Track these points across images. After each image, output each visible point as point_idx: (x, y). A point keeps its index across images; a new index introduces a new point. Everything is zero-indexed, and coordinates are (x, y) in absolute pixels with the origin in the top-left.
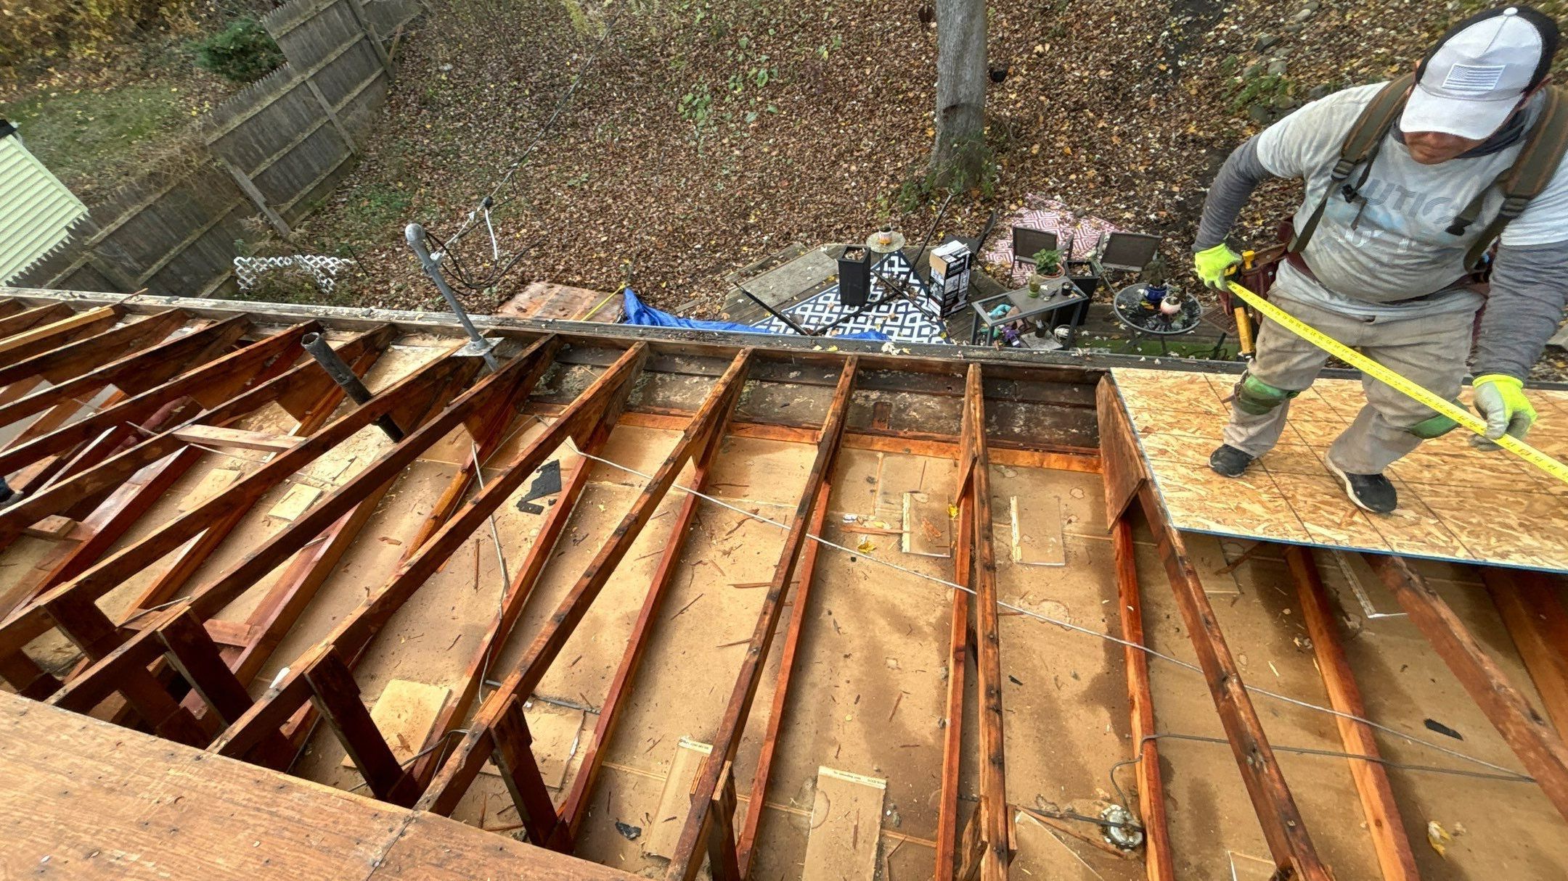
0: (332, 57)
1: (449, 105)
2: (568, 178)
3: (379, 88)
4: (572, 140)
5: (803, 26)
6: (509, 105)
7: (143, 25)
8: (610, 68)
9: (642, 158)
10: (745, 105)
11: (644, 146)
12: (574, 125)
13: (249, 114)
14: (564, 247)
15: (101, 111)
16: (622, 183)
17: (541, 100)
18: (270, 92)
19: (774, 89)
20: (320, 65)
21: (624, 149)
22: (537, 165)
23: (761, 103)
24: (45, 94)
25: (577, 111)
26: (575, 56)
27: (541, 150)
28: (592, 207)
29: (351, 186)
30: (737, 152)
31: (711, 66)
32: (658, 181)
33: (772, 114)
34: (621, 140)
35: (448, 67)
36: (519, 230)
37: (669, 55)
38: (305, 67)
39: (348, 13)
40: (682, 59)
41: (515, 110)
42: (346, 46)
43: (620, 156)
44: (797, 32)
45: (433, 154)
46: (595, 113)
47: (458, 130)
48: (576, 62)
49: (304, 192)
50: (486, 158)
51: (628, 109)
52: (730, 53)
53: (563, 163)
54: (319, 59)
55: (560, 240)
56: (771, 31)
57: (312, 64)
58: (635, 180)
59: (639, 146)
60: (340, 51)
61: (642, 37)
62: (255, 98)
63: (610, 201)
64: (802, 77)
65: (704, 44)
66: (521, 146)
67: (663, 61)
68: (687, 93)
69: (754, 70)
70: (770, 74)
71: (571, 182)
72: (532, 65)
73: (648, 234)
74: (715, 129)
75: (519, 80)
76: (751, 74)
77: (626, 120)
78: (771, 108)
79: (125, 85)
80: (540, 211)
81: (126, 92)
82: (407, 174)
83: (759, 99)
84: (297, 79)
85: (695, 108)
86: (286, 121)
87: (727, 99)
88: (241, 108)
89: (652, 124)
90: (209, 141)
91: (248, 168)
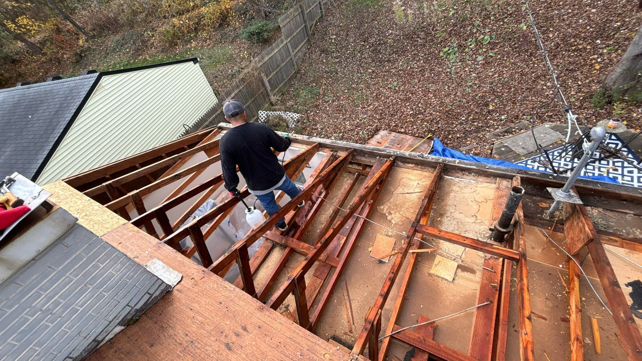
0: (295, 34)
1: (334, 52)
2: (388, 84)
3: (306, 45)
4: (387, 68)
5: (510, 14)
6: (359, 52)
7: (220, 25)
8: (408, 37)
9: (423, 76)
10: (476, 52)
11: (423, 71)
12: (389, 61)
13: (270, 56)
14: (392, 115)
15: (207, 55)
16: (414, 87)
17: (374, 50)
18: (277, 47)
19: (493, 45)
20: (291, 37)
21: (413, 72)
22: (371, 78)
23: (485, 52)
24: (190, 49)
25: (390, 55)
26: (390, 32)
27: (373, 72)
28: (401, 97)
29: (294, 84)
30: (474, 75)
31: (458, 34)
32: (433, 87)
33: (491, 57)
34: (411, 68)
35: (334, 37)
36: (369, 106)
37: (436, 30)
38: (287, 37)
39: (301, 16)
40: (443, 32)
41: (362, 54)
42: (299, 29)
43: (411, 75)
44: (506, 17)
45: (327, 72)
46: (398, 56)
47: (336, 63)
48: (391, 34)
49: (280, 86)
50: (349, 75)
51: (415, 54)
52: (469, 29)
53: (384, 77)
54: (291, 35)
55: (389, 112)
56: (492, 18)
57: (289, 36)
58: (421, 86)
59: (421, 71)
60: (297, 31)
61: (423, 23)
62: (273, 50)
63: (410, 95)
64: (510, 39)
65: (455, 25)
66: (364, 70)
67: (433, 33)
68: (445, 47)
69: (482, 36)
70: (491, 38)
71: (389, 86)
72: (371, 35)
73: (434, 111)
74: (460, 63)
75: (364, 42)
76: (480, 38)
77: (414, 59)
78: (491, 54)
79: (214, 46)
80: (377, 98)
81: (215, 48)
82: (317, 81)
83: (484, 50)
84: (285, 42)
85: (449, 54)
86: (279, 58)
87: (466, 50)
88: (268, 54)
89: (426, 61)
90: (259, 66)
91: (267, 76)
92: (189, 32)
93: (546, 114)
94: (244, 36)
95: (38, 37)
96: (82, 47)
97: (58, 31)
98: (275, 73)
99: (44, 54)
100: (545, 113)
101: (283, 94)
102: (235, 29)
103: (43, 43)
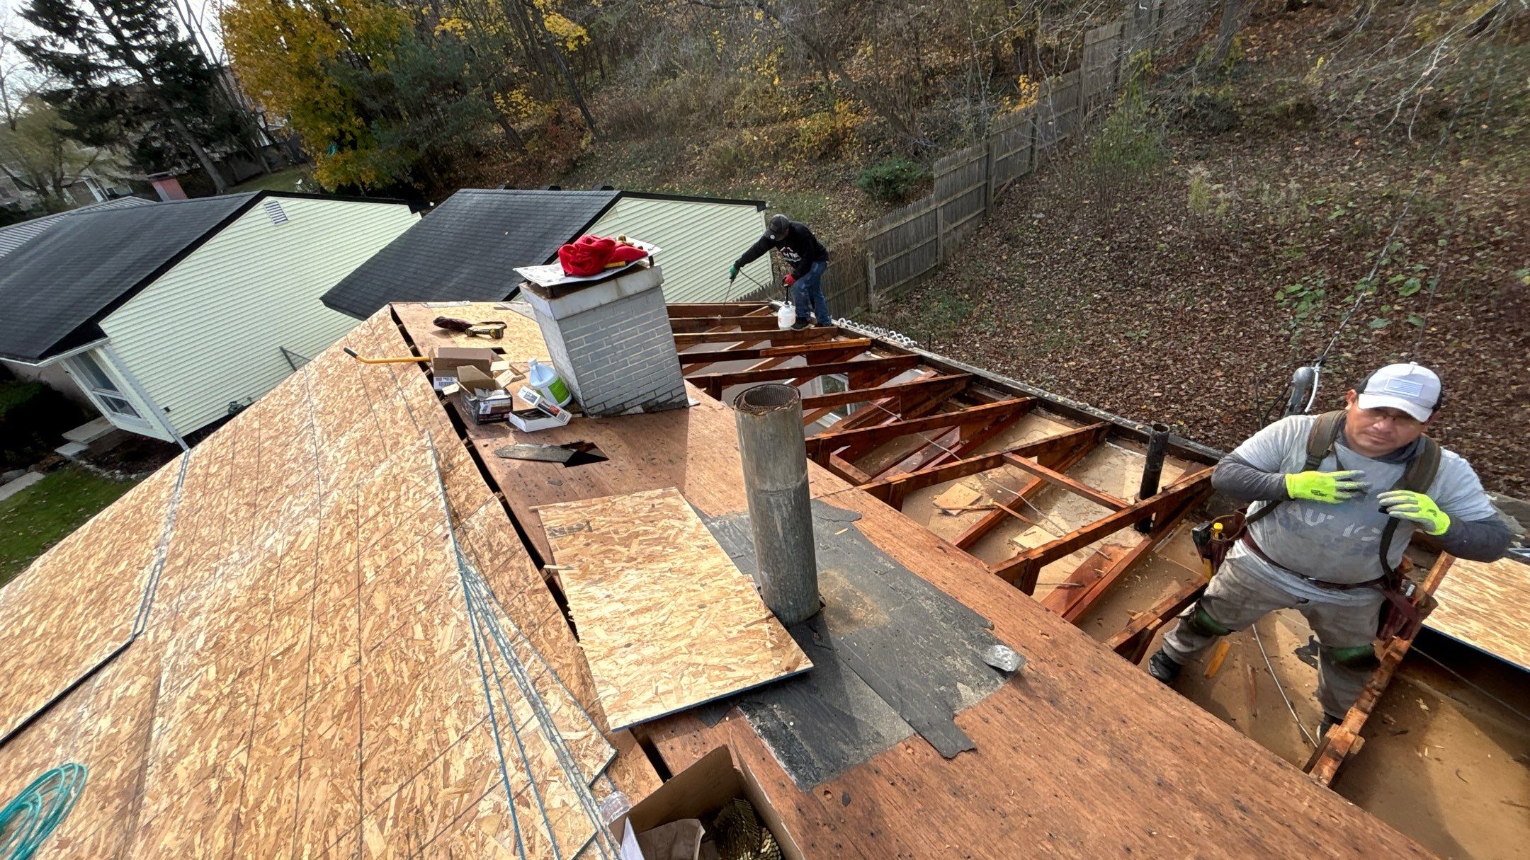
0: (960, 195)
1: (1030, 245)
2: (1127, 330)
3: (976, 221)
4: (1138, 298)
5: (1497, 244)
6: (1085, 255)
7: (824, 155)
8: (1206, 244)
9: (1215, 332)
10: (1372, 308)
11: (1219, 321)
12: (1146, 286)
13: (896, 225)
14: (1111, 389)
15: (781, 204)
16: (1185, 348)
17: (1119, 258)
18: (914, 212)
19: (1421, 301)
20: (949, 199)
21: (1195, 318)
22: (1095, 310)
23: (1398, 312)
24: (754, 188)
25: (1153, 274)
26: (1170, 228)
27: (1104, 299)
28: (1148, 361)
29: (927, 287)
30: (1349, 355)
31: (1337, 262)
32: (1229, 358)
33: (1412, 326)
34: (1193, 310)
35: (1041, 215)
36: (1067, 361)
37: (1282, 244)
38: (942, 198)
39: (984, 166)
40: (1299, 250)
41: (1090, 260)
42: (971, 189)
43: (1189, 324)
44: (1482, 248)
45: (1002, 280)
46: (1173, 280)
47: (1029, 266)
48: (1170, 233)
49: (897, 285)
50: (1048, 294)
51: (1212, 284)
52: (1370, 254)
53: (1123, 315)
54: (952, 194)
55: (1107, 381)
56: (1441, 242)
57: (946, 198)
58: (1203, 350)
59: (1214, 320)
60: (966, 191)
61: (1254, 223)
62: (904, 215)
63: (1170, 362)
64: (1477, 297)
65: (1335, 240)
66: (1084, 291)
67: (1273, 248)
68: (1293, 283)
69: (1400, 277)
70: (1425, 285)
71: (1128, 334)
72: (1122, 226)
73: (1211, 405)
74: (1321, 324)
75: (1103, 237)
76: (1393, 280)
77: (1207, 293)
78: (1412, 320)
79: (799, 190)
80: (1092, 351)
81: (799, 194)
82: (975, 291)
83: (1397, 308)
84: (933, 207)
85: (1299, 300)
86: (912, 234)
87: (1349, 299)
88: (893, 221)
89: (1236, 302)
90: (868, 238)
91: (877, 260)
92: (762, 157)
93: (1506, 477)
94: (861, 181)
95: (525, 125)
96: (582, 151)
97: (558, 120)
98: (895, 257)
99: (524, 152)
100: (1503, 474)
101: (896, 301)
102: (848, 168)
103: (528, 135)
